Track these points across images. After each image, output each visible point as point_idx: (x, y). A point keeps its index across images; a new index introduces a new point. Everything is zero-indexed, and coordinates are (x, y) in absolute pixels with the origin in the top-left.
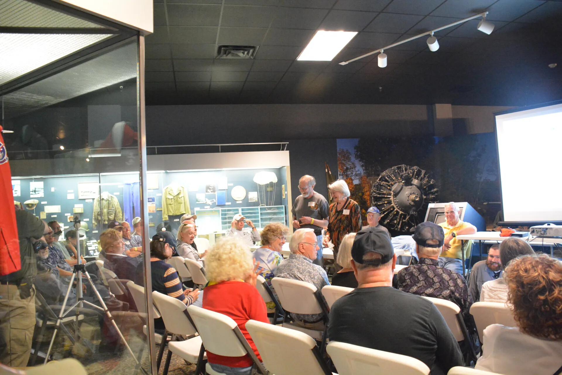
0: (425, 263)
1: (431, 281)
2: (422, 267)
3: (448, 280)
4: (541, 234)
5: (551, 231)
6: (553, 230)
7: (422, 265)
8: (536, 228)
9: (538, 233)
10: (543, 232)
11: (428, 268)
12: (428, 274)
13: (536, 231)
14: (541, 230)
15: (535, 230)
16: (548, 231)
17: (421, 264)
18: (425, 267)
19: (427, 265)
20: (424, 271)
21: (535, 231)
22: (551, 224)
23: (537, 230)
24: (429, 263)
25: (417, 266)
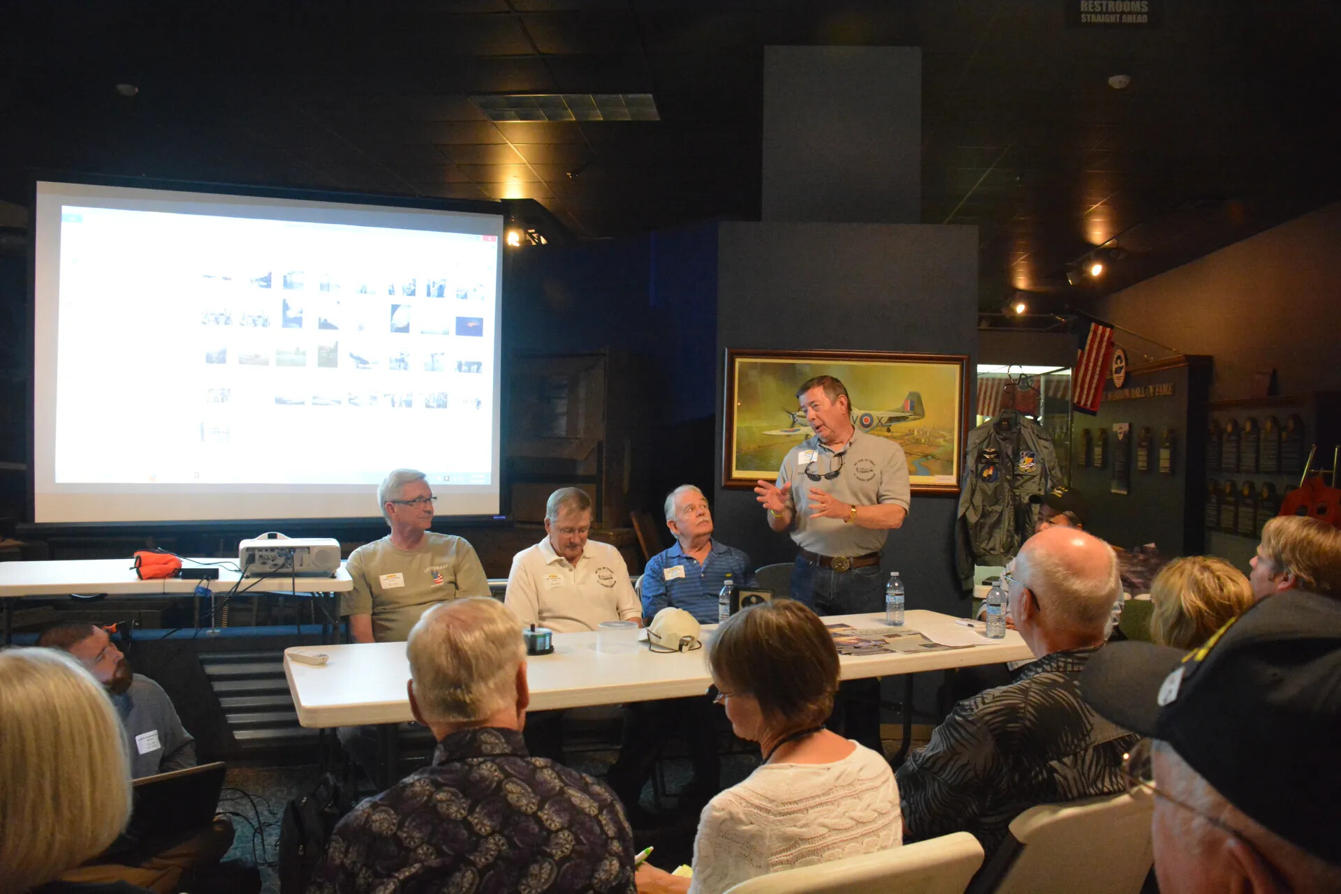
0: (480, 754)
1: (536, 828)
2: (475, 775)
3: (535, 808)
4: (275, 565)
5: (306, 556)
6: (314, 552)
7: (471, 766)
8: (260, 549)
9: (264, 563)
10: (280, 561)
11: (502, 769)
12: (512, 798)
13: (261, 556)
14: (274, 553)
15: (257, 554)
16: (296, 556)
17: (462, 759)
18: (488, 770)
19: (493, 761)
20: (488, 787)
21: (257, 557)
22: (279, 534)
23: (264, 553)
24: (498, 751)
25: (449, 776)
